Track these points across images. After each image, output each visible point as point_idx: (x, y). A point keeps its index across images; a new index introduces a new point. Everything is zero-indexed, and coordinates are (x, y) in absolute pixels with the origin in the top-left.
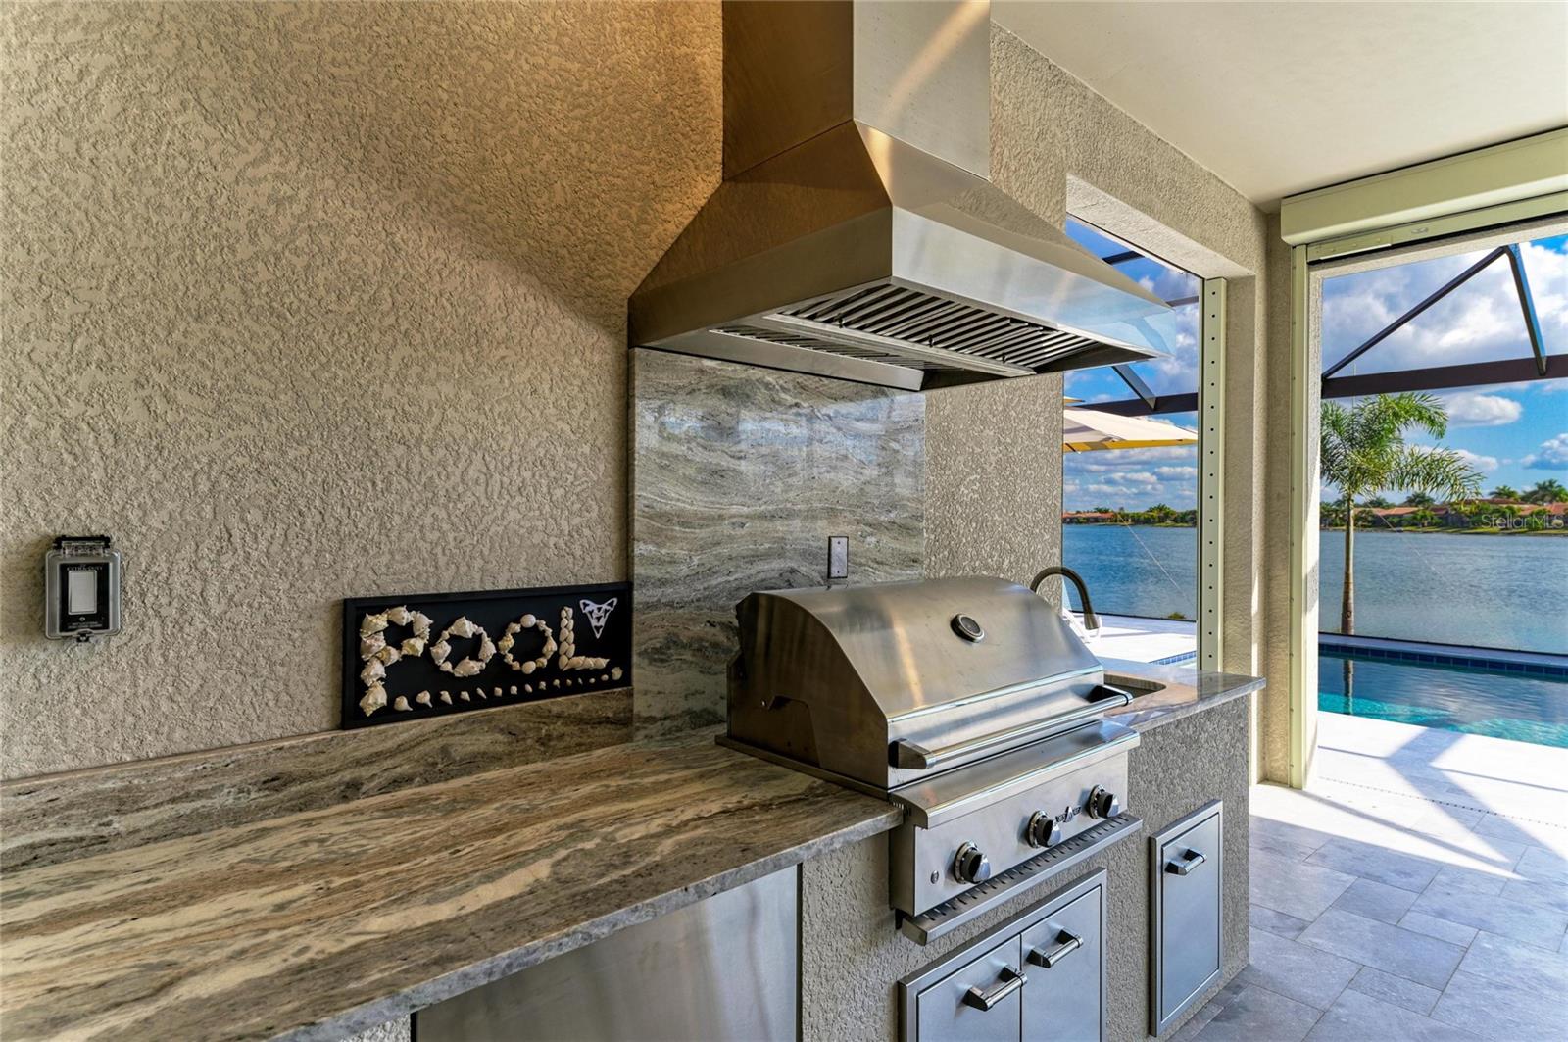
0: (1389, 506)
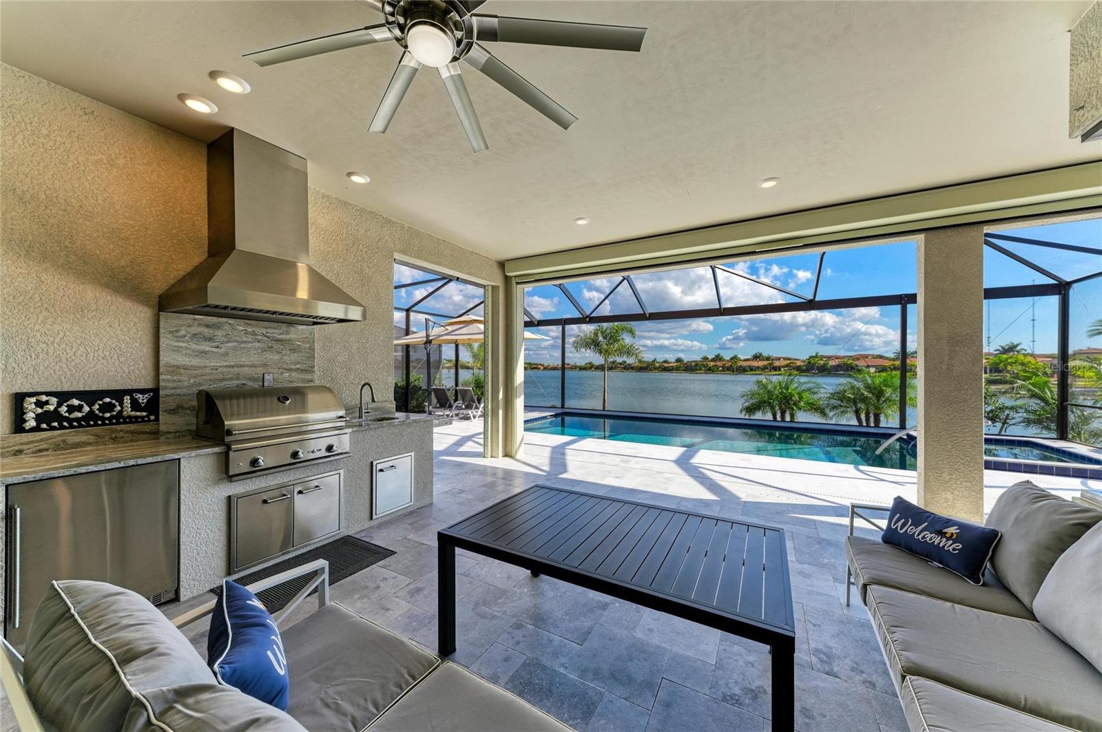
0: (669, 363)
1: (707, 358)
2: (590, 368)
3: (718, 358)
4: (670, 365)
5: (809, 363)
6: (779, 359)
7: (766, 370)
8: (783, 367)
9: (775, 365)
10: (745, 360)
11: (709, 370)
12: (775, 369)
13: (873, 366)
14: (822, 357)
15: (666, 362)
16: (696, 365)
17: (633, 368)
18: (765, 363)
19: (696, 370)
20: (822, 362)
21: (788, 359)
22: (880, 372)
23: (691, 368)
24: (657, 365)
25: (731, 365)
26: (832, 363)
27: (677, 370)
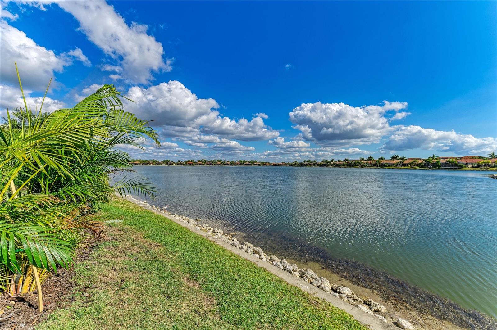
1: (363, 159)
3: (370, 159)
9: (404, 162)
11: (362, 166)
12: (404, 165)
16: (355, 163)
19: (354, 165)
20: (435, 161)
26: (443, 161)
27: (343, 166)
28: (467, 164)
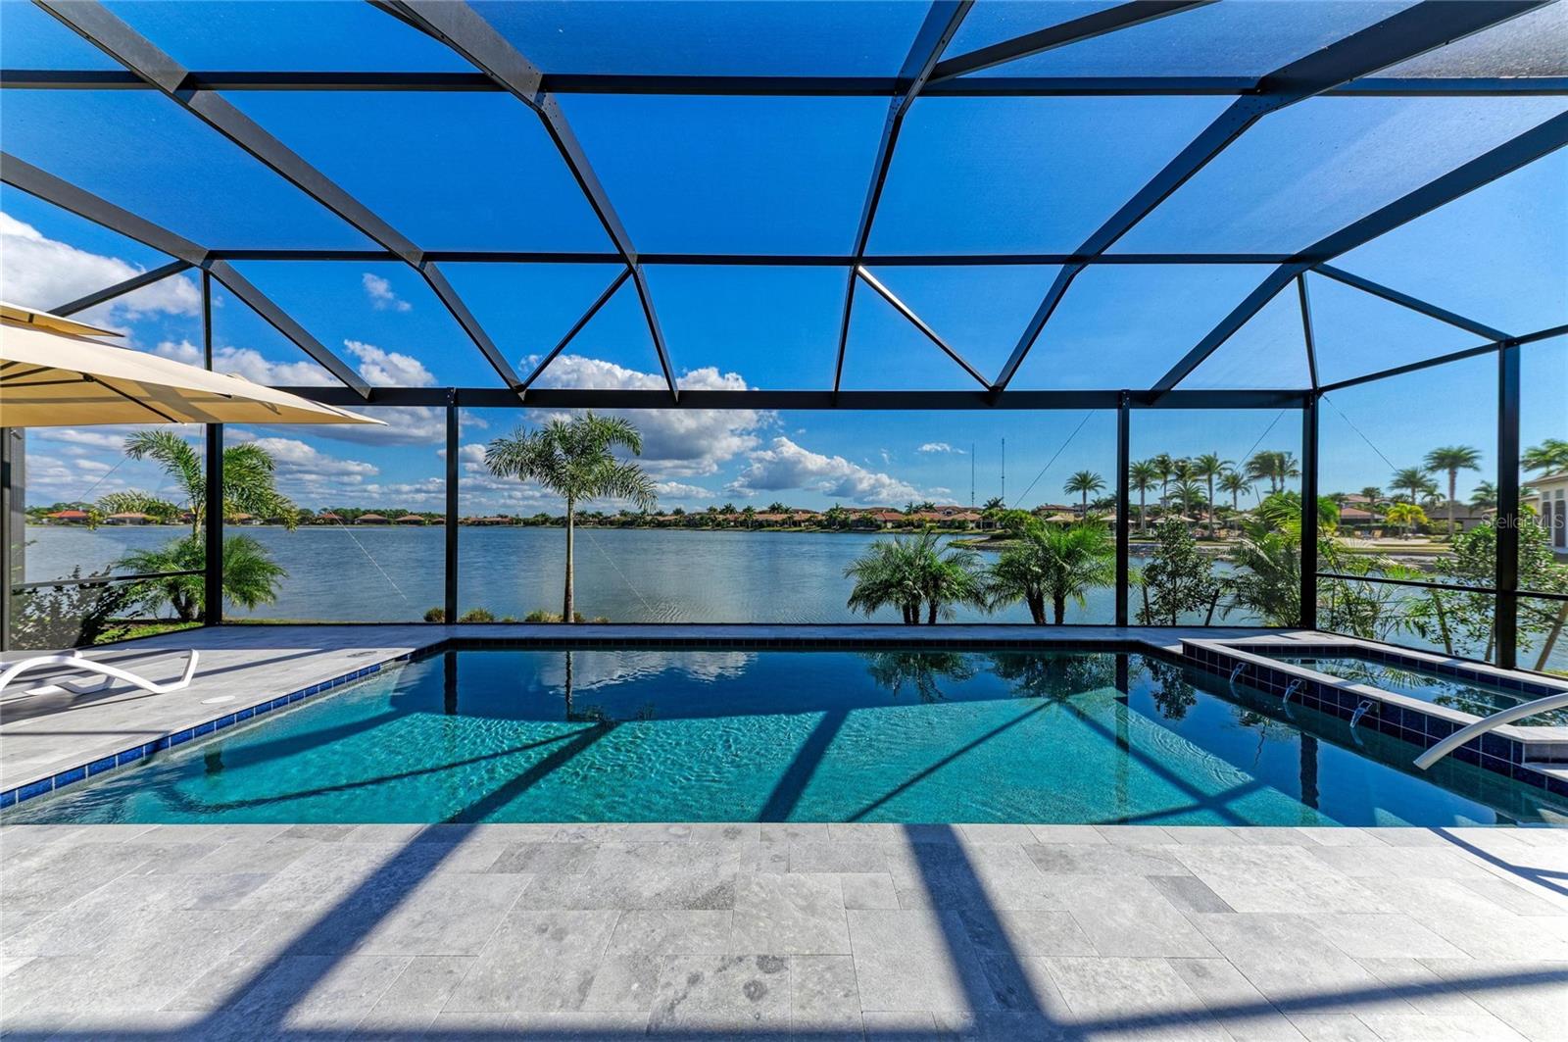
0: (665, 516)
1: (715, 510)
2: (543, 523)
3: (729, 510)
4: (666, 518)
5: (831, 516)
6: (797, 512)
7: (786, 526)
8: (803, 522)
9: (795, 519)
10: (761, 513)
11: (719, 525)
12: (796, 524)
13: (890, 521)
14: (842, 510)
15: (660, 514)
16: (702, 519)
17: (612, 523)
18: (785, 516)
19: (702, 525)
20: (843, 516)
21: (808, 512)
22: (896, 527)
23: (694, 523)
24: (649, 518)
25: (745, 520)
26: (853, 517)
27: (676, 526)
28: (885, 522)
